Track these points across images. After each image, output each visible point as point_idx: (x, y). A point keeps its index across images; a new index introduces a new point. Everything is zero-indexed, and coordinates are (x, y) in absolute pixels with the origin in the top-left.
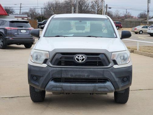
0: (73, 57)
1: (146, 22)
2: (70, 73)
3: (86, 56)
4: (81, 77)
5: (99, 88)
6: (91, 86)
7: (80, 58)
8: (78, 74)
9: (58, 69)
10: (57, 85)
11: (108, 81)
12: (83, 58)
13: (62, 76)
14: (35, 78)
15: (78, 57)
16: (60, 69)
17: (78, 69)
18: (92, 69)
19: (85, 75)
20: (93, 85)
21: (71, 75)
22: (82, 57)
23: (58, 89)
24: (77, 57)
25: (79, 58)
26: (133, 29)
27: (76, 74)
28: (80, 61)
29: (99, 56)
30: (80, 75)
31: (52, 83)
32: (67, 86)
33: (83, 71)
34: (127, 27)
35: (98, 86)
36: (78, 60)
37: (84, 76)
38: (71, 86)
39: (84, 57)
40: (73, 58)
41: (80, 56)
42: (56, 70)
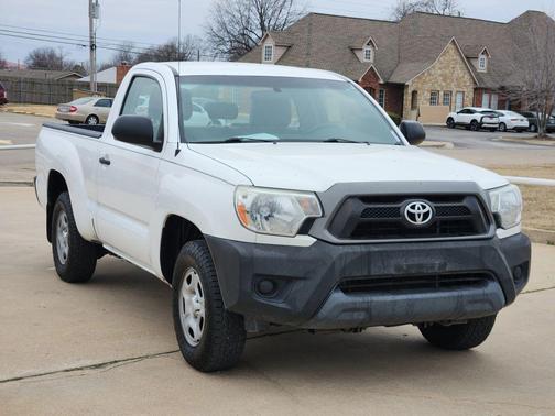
0: (399, 208)
1: (87, 85)
2: (393, 262)
3: (433, 205)
4: (425, 271)
5: (470, 302)
6: (449, 297)
7: (420, 211)
8: (416, 260)
9: (358, 249)
10: (355, 303)
11: (493, 280)
12: (425, 211)
13: (373, 273)
14: (267, 285)
15: (413, 207)
16: (364, 249)
17: (415, 247)
18: (451, 245)
19: (435, 264)
20: (455, 293)
21: (398, 268)
22: (424, 207)
23: (356, 315)
24: (408, 208)
25: (415, 211)
26: (64, 108)
27: (410, 263)
28: (419, 221)
29: (465, 203)
30: (420, 266)
31: (339, 297)
32: (385, 303)
33: (429, 253)
34: (20, 102)
35: (468, 296)
36: (412, 216)
37: (433, 267)
38: (395, 302)
39: (428, 208)
40: (397, 212)
41: (418, 204)
42: (354, 253)
